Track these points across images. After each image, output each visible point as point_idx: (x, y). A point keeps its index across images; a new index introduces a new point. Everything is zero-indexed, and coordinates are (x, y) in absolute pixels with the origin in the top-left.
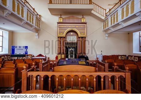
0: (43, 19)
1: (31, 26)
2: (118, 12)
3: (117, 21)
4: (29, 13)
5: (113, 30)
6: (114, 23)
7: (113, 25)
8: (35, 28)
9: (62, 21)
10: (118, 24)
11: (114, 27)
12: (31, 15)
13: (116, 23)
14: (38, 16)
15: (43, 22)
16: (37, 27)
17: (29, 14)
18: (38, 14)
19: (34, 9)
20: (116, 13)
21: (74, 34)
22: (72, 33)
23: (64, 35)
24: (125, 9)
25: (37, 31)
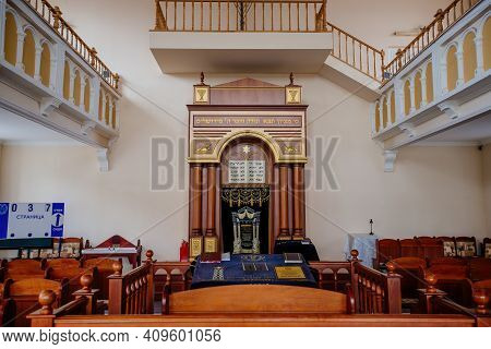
0: (127, 92)
1: (81, 120)
2: (433, 60)
3: (430, 97)
4: (72, 66)
5: (416, 132)
6: (418, 106)
7: (414, 112)
8: (97, 129)
9: (205, 98)
10: (435, 111)
11: (418, 120)
12: (82, 74)
13: (425, 105)
14: (110, 80)
15: (129, 104)
16: (103, 123)
17: (72, 73)
18: (107, 73)
19: (92, 52)
20: (424, 67)
21: (255, 148)
22: (246, 149)
23: (214, 157)
24: (460, 49)
25: (105, 139)
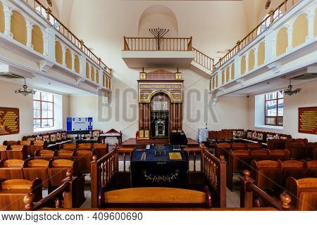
0: (115, 75)
1: (96, 86)
2: (235, 62)
3: (233, 77)
4: (90, 65)
5: (225, 91)
6: (227, 81)
7: (225, 83)
8: (103, 90)
9: (144, 78)
10: (235, 83)
11: (226, 86)
12: (95, 68)
13: (230, 80)
14: (107, 70)
15: (116, 80)
16: (105, 88)
17: (90, 69)
18: (106, 67)
19: (100, 60)
20: (231, 65)
21: (164, 97)
22: (160, 97)
23: (148, 100)
24: (247, 57)
25: (108, 93)
